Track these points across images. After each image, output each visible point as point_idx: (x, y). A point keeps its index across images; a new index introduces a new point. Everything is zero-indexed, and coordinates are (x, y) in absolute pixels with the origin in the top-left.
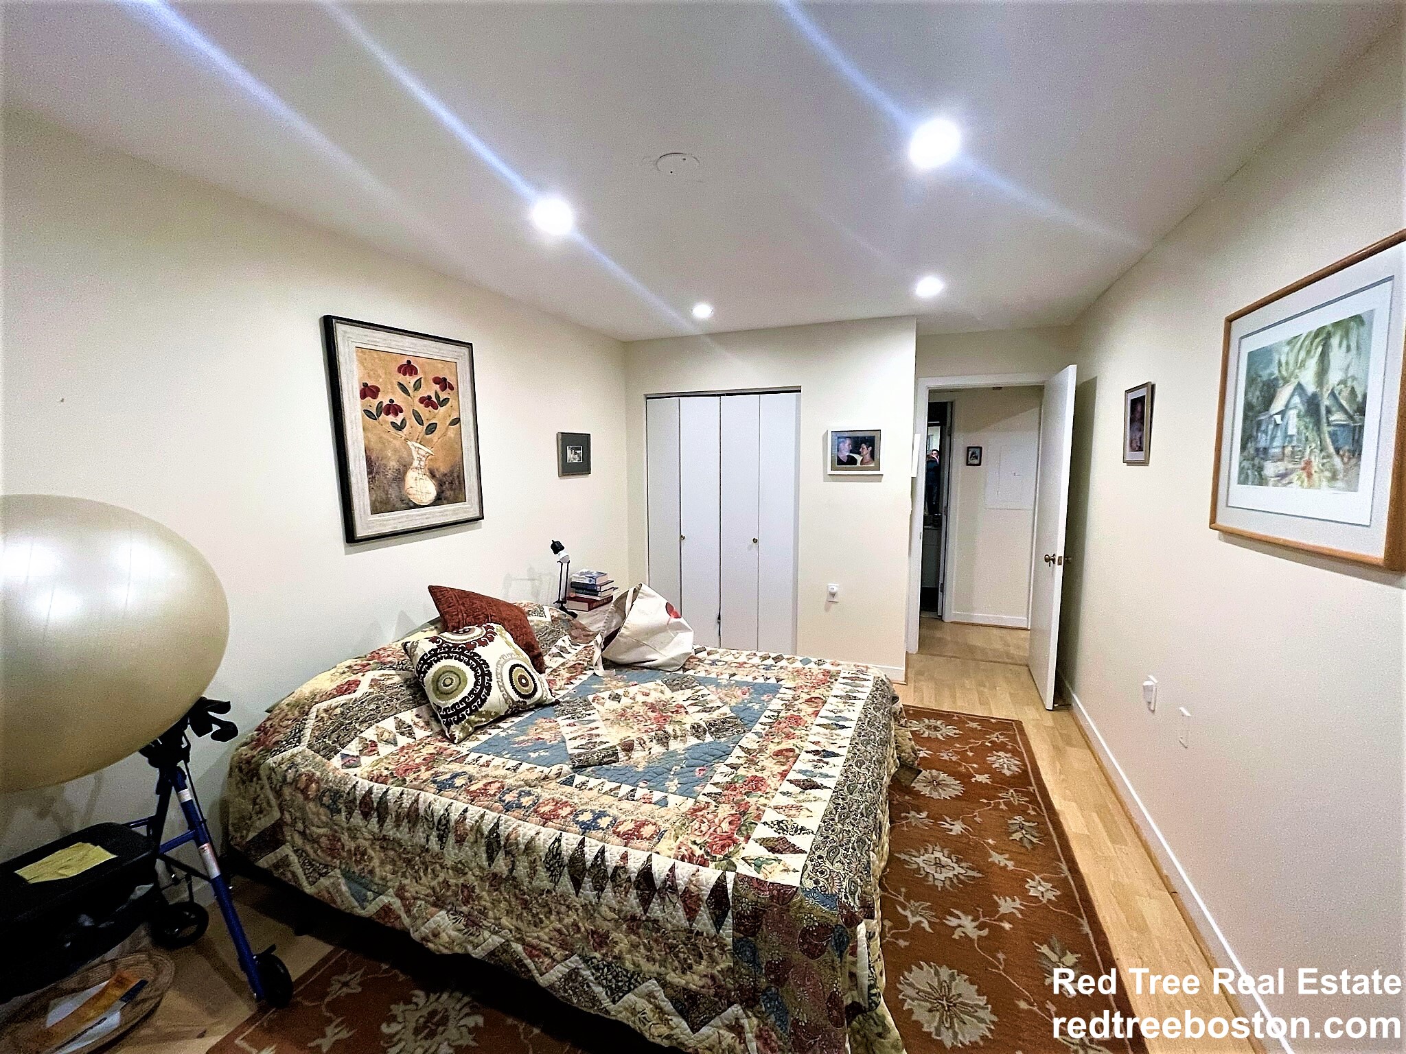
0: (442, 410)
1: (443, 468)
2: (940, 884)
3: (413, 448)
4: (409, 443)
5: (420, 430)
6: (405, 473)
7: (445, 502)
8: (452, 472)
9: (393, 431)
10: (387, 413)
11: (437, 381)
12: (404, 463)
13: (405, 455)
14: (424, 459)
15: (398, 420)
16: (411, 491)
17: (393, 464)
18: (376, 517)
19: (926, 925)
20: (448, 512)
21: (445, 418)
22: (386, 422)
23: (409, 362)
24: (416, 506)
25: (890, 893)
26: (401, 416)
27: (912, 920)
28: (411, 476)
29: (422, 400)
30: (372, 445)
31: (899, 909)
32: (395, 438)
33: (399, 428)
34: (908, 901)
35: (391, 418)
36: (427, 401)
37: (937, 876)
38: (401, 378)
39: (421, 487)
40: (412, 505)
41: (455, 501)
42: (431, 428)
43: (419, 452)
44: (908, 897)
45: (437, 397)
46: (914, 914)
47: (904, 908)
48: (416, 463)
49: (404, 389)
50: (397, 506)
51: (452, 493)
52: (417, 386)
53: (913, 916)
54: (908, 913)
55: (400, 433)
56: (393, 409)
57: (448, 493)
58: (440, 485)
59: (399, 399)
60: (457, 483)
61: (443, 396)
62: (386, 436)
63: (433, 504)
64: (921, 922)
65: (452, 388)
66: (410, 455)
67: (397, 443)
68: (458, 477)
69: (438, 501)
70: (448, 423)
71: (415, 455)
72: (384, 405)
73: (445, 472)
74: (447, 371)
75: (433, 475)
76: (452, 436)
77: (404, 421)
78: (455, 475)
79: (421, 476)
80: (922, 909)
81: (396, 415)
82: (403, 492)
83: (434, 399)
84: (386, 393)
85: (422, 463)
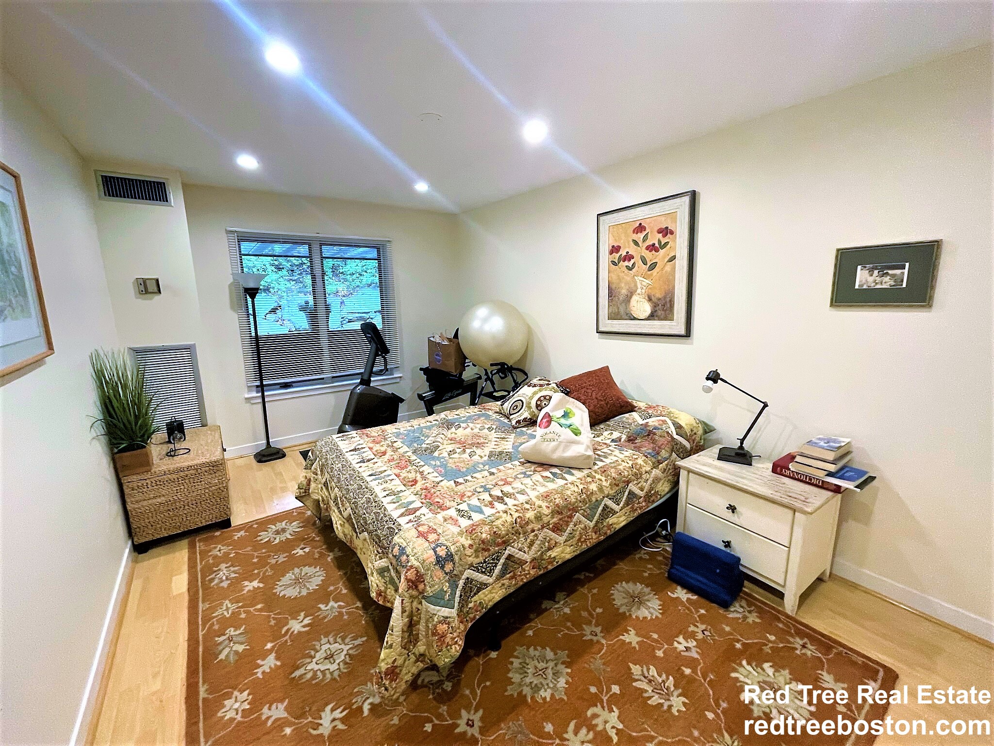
0: (662, 252)
1: (659, 294)
2: (324, 640)
3: (638, 281)
4: (636, 278)
5: (644, 268)
6: (631, 297)
7: (656, 318)
8: (665, 297)
9: (626, 271)
10: (624, 261)
11: (660, 231)
12: (631, 291)
13: (633, 285)
14: (645, 288)
15: (630, 264)
16: (633, 309)
17: (624, 291)
18: (610, 321)
19: (322, 606)
20: (656, 326)
21: (664, 257)
22: (623, 266)
23: (640, 224)
24: (635, 319)
25: (352, 608)
26: (632, 261)
27: (332, 603)
28: (635, 298)
29: (647, 248)
30: (614, 281)
31: (343, 604)
32: (627, 275)
33: (630, 269)
34: (339, 612)
35: (626, 263)
36: (652, 248)
37: (328, 646)
38: (635, 237)
39: (641, 307)
40: (632, 318)
41: (666, 319)
42: (653, 266)
43: (642, 284)
44: (341, 614)
45: (660, 242)
46: (332, 607)
47: (340, 607)
48: (639, 291)
49: (636, 243)
50: (623, 317)
51: (663, 312)
52: (645, 239)
53: (332, 606)
54: (336, 605)
55: (630, 272)
56: (629, 257)
57: (660, 313)
58: (655, 306)
59: (632, 250)
60: (669, 306)
61: (663, 241)
62: (622, 275)
63: (648, 319)
64: (326, 606)
65: (672, 233)
66: (636, 285)
67: (629, 279)
68: (670, 301)
69: (652, 317)
70: (666, 261)
71: (639, 286)
72: (623, 256)
73: (660, 297)
74: (669, 221)
75: (650, 299)
76: (669, 270)
77: (634, 264)
78: (668, 300)
79: (641, 300)
80: (329, 614)
81: (630, 260)
82: (628, 310)
83: (657, 245)
84: (625, 248)
85: (643, 291)
